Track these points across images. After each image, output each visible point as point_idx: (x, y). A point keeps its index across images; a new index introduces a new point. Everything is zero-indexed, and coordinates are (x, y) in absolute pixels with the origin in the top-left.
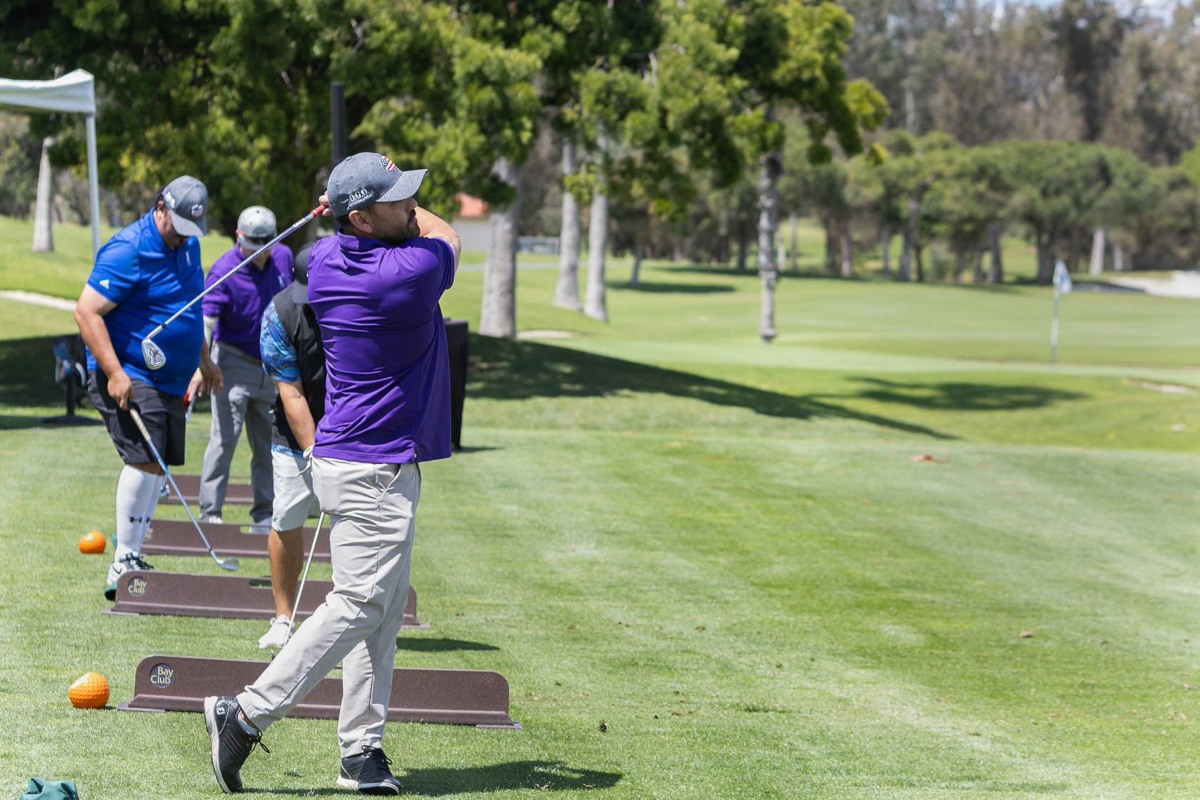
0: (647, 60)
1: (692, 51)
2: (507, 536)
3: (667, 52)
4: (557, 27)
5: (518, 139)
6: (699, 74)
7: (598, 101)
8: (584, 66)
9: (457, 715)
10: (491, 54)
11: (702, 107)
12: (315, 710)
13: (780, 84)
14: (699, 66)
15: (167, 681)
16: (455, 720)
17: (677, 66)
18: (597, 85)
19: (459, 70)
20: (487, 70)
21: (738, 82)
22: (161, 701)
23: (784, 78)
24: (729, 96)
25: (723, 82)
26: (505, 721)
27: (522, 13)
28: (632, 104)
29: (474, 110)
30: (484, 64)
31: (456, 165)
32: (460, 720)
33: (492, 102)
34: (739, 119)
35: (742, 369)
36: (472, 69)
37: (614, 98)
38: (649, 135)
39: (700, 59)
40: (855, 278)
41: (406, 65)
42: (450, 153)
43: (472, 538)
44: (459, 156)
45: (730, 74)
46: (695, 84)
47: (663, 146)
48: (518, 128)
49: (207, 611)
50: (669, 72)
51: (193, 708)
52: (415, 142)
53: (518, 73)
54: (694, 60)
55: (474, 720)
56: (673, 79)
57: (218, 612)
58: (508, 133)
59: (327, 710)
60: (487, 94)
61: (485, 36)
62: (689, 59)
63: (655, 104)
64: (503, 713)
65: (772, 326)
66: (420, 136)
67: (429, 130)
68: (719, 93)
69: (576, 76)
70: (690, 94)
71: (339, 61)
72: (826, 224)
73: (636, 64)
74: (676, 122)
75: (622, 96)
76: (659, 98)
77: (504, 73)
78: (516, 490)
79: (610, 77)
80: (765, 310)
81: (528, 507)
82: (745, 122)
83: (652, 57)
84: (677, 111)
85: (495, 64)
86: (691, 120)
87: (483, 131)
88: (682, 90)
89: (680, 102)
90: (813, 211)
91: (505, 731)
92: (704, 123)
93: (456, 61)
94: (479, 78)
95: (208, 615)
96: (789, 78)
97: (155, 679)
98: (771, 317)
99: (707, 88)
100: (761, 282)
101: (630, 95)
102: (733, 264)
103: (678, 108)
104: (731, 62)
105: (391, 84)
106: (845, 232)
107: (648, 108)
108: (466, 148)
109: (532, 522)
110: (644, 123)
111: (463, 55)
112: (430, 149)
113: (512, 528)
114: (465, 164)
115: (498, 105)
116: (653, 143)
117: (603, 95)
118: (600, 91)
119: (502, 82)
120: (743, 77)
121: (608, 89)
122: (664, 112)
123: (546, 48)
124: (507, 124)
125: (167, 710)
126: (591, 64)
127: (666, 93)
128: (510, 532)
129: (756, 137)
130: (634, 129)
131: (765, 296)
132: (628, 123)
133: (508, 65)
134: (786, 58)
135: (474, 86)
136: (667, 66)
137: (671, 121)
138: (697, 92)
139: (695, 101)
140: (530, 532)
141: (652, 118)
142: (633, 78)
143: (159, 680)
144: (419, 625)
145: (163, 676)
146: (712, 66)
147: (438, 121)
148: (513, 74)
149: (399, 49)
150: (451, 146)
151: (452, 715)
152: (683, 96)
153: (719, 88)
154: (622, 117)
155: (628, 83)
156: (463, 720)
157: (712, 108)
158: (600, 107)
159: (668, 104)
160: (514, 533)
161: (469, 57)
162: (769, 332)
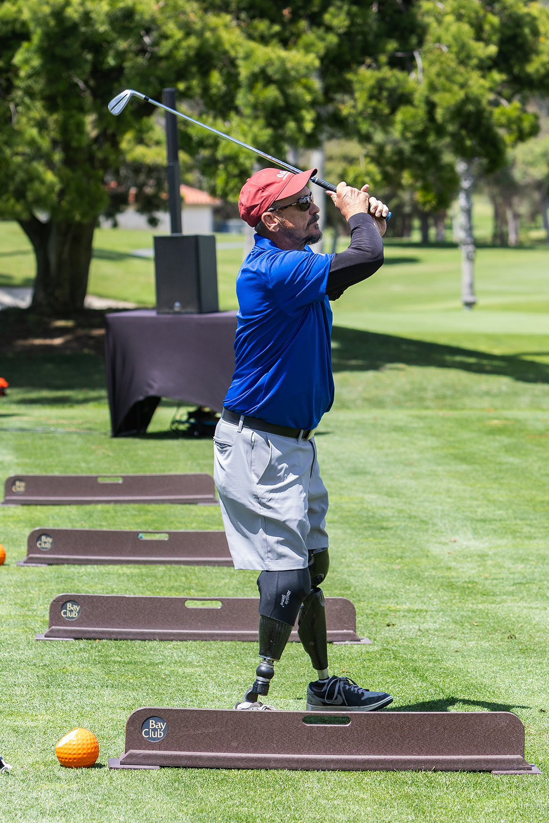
0: (413, 59)
1: (455, 49)
2: (382, 528)
3: (430, 51)
4: (329, 29)
6: (462, 69)
7: (371, 97)
8: (354, 66)
9: (471, 761)
10: (273, 56)
11: (467, 100)
12: (319, 761)
13: (535, 77)
14: (462, 62)
15: (160, 735)
16: (469, 767)
17: (442, 63)
18: (371, 82)
19: (244, 72)
20: (270, 71)
21: (497, 76)
22: (156, 756)
23: (537, 71)
24: (491, 90)
25: (484, 77)
26: (521, 766)
27: (295, 17)
28: (400, 99)
29: (260, 107)
30: (267, 66)
32: (475, 767)
33: (276, 100)
34: (497, 111)
35: (474, 336)
36: (256, 69)
37: (385, 94)
38: (420, 127)
39: (462, 55)
40: (520, 246)
41: (194, 69)
43: (349, 531)
45: (490, 69)
46: (459, 79)
47: (431, 139)
49: (142, 633)
50: (434, 70)
51: (189, 763)
53: (297, 71)
54: (458, 57)
55: (490, 766)
56: (438, 75)
57: (154, 634)
59: (332, 761)
60: (272, 92)
61: (264, 40)
62: (452, 56)
63: (423, 99)
64: (519, 756)
65: (473, 293)
68: (482, 87)
69: (350, 76)
70: (456, 88)
71: (132, 68)
73: (404, 63)
74: (444, 115)
75: (392, 91)
76: (426, 93)
77: (285, 72)
78: (369, 477)
79: (379, 74)
80: (466, 279)
81: (389, 495)
82: (503, 114)
83: (416, 54)
84: (445, 104)
85: (277, 63)
86: (458, 112)
87: (269, 125)
88: (448, 84)
89: (447, 96)
91: (525, 778)
92: (469, 114)
93: (240, 62)
94: (262, 77)
95: (144, 638)
96: (542, 71)
97: (147, 733)
98: (471, 286)
99: (471, 83)
100: (461, 253)
101: (400, 91)
103: (446, 100)
104: (490, 58)
105: (181, 86)
107: (416, 102)
109: (400, 511)
110: (414, 117)
111: (248, 57)
113: (383, 519)
115: (281, 103)
116: (422, 135)
117: (376, 92)
118: (373, 88)
119: (284, 81)
120: (501, 71)
121: (380, 85)
122: (431, 106)
123: (321, 47)
124: (290, 118)
125: (162, 767)
126: (361, 63)
127: (433, 88)
128: (385, 524)
129: (514, 127)
130: (403, 123)
131: (465, 266)
132: (399, 117)
133: (289, 65)
134: (538, 53)
135: (259, 85)
136: (432, 63)
137: (439, 114)
138: (463, 86)
139: (461, 94)
140: (403, 524)
141: (421, 111)
142: (400, 75)
143: (152, 734)
144: (359, 640)
145: (155, 730)
146: (474, 62)
148: (293, 73)
149: (187, 55)
151: (465, 761)
152: (449, 91)
153: (482, 82)
154: (394, 110)
155: (398, 80)
157: (477, 101)
158: (374, 103)
159: (436, 98)
160: (391, 525)
161: (253, 59)
162: (470, 299)
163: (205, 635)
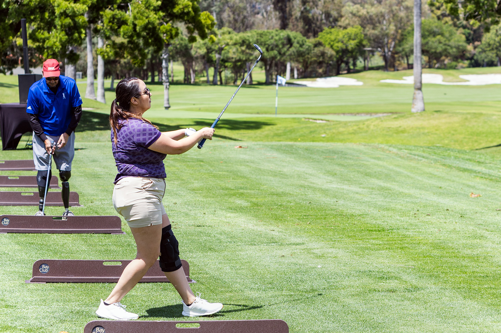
0: (128, 6)
1: (144, 3)
2: (99, 178)
3: (134, 3)
5: (80, 37)
6: (147, 11)
7: (110, 22)
8: (104, 9)
9: (105, 230)
10: (69, 5)
11: (149, 23)
12: (58, 231)
13: (177, 14)
14: (147, 8)
15: (7, 223)
16: (104, 232)
17: (139, 8)
18: (109, 16)
19: (57, 12)
20: (68, 12)
21: (161, 14)
22: (6, 230)
23: (178, 11)
24: (158, 19)
25: (156, 14)
26: (120, 232)
28: (122, 22)
30: (66, 9)
31: (57, 47)
32: (106, 232)
33: (70, 23)
34: (162, 27)
35: (163, 119)
36: (62, 11)
37: (116, 20)
38: (130, 34)
39: (147, 5)
40: (196, 84)
41: (38, 10)
42: (55, 43)
43: (87, 178)
44: (58, 44)
45: (158, 10)
46: (146, 15)
47: (135, 38)
48: (80, 33)
49: (7, 204)
50: (136, 11)
51: (17, 232)
52: (41, 39)
53: (79, 12)
54: (145, 6)
55: (110, 232)
56: (137, 13)
57: (10, 204)
58: (76, 35)
59: (61, 231)
60: (68, 21)
62: (143, 5)
63: (132, 22)
64: (119, 229)
65: (168, 104)
66: (43, 37)
67: (46, 34)
68: (155, 18)
69: (101, 13)
70: (144, 18)
71: (12, 9)
72: (184, 64)
73: (124, 7)
74: (140, 29)
75: (119, 19)
76: (133, 20)
77: (74, 12)
78: (98, 163)
79: (114, 13)
80: (166, 97)
81: (104, 168)
82: (164, 28)
83: (129, 4)
84: (140, 25)
85: (71, 9)
86: (145, 28)
88: (141, 17)
89: (141, 21)
90: (180, 59)
91: (121, 235)
92: (150, 29)
93: (56, 8)
94: (64, 14)
95: (7, 205)
96: (180, 11)
97: (3, 223)
98: (168, 100)
99: (150, 16)
100: (163, 87)
101: (122, 19)
102: (149, 80)
103: (140, 23)
104: (158, 6)
105: (32, 17)
106: (191, 66)
107: (129, 24)
108: (61, 41)
109: (107, 173)
110: (127, 30)
111: (58, 6)
112: (47, 41)
113: (100, 175)
114: (60, 47)
115: (72, 24)
116: (131, 37)
117: (112, 19)
118: (111, 18)
119: (73, 16)
120: (163, 12)
121: (114, 17)
122: (135, 25)
124: (76, 31)
125: (8, 233)
126: (106, 8)
127: (135, 18)
128: (100, 176)
129: (169, 33)
130: (123, 32)
131: (165, 92)
132: (122, 30)
133: (75, 9)
134: (178, 4)
135: (63, 18)
136: (135, 8)
137: (138, 28)
138: (147, 18)
139: (147, 21)
140: (107, 176)
141: (131, 27)
142: (122, 13)
143: (5, 223)
144: (80, 206)
145: (6, 222)
146: (152, 8)
147: (49, 30)
148: (77, 13)
149: (35, 4)
150: (55, 40)
151: (103, 231)
152: (142, 19)
153: (155, 16)
154: (119, 27)
155: (121, 15)
156: (107, 232)
157: (153, 24)
158: (111, 24)
159: (136, 22)
160: (102, 177)
161: (61, 7)
162: (167, 106)
163: (28, 204)
